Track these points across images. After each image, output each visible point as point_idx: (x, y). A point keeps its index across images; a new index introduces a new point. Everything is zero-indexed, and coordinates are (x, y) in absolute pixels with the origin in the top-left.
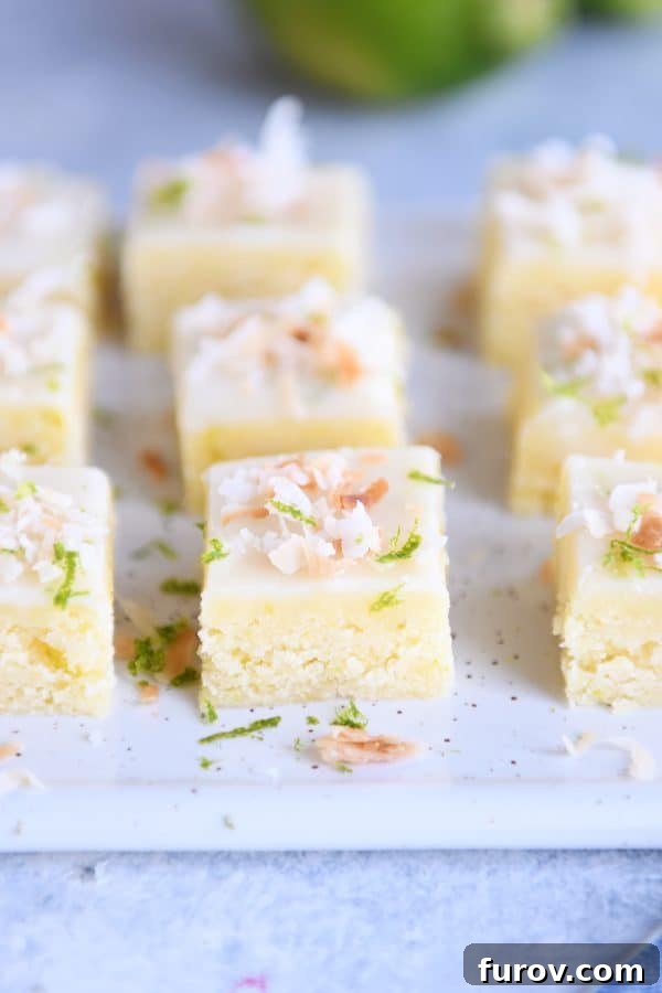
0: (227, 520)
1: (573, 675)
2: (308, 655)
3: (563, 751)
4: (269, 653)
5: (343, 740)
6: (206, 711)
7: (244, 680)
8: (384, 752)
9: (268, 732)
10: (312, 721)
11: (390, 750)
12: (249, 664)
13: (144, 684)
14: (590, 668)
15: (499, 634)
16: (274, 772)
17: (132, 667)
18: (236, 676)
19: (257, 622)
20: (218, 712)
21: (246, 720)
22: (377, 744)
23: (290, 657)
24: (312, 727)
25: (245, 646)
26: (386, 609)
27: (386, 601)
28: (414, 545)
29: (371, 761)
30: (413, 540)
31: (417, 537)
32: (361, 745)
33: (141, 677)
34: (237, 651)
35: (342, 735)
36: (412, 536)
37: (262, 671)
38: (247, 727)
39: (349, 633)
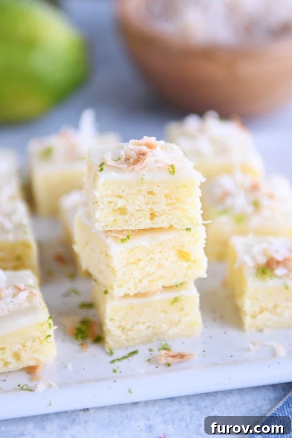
1: (248, 321)
2: (147, 325)
3: (249, 349)
4: (133, 326)
5: (167, 355)
6: (109, 352)
7: (123, 337)
8: (183, 358)
9: (135, 357)
10: (151, 350)
11: (185, 357)
12: (125, 331)
13: (82, 344)
14: (254, 317)
16: (142, 371)
17: (77, 338)
18: (120, 336)
19: (127, 314)
20: (114, 351)
21: (125, 353)
22: (179, 356)
23: (140, 326)
24: (151, 353)
25: (123, 324)
26: (176, 303)
27: (176, 300)
29: (178, 362)
32: (173, 356)
33: (80, 341)
34: (120, 327)
35: (166, 354)
37: (129, 333)
38: (126, 355)
39: (163, 314)
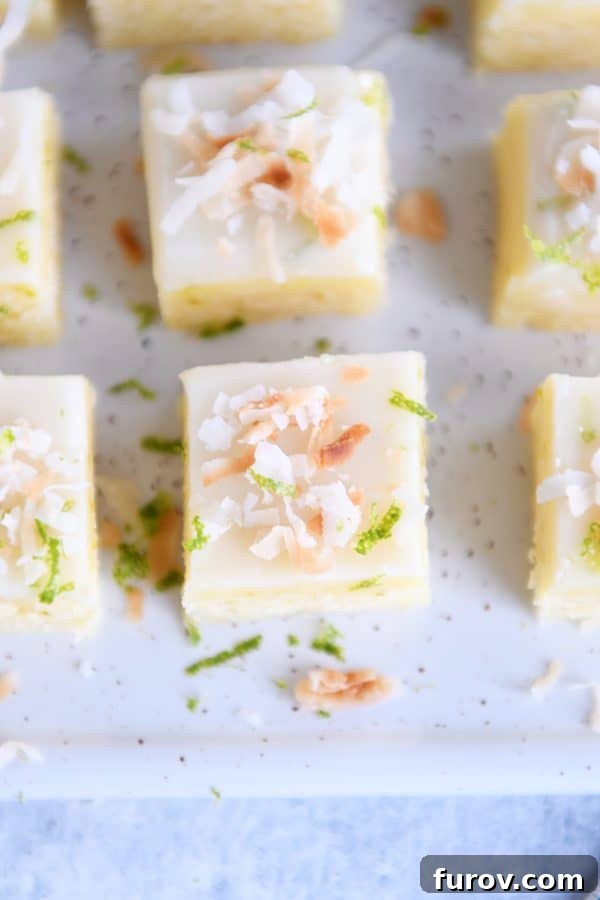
0: (207, 481)
10: (292, 641)
13: (131, 589)
15: (476, 509)
17: (118, 571)
20: (201, 630)
24: (292, 649)
28: (395, 516)
30: (393, 512)
31: (398, 510)
36: (392, 508)
38: (231, 651)
